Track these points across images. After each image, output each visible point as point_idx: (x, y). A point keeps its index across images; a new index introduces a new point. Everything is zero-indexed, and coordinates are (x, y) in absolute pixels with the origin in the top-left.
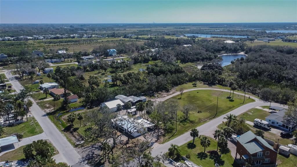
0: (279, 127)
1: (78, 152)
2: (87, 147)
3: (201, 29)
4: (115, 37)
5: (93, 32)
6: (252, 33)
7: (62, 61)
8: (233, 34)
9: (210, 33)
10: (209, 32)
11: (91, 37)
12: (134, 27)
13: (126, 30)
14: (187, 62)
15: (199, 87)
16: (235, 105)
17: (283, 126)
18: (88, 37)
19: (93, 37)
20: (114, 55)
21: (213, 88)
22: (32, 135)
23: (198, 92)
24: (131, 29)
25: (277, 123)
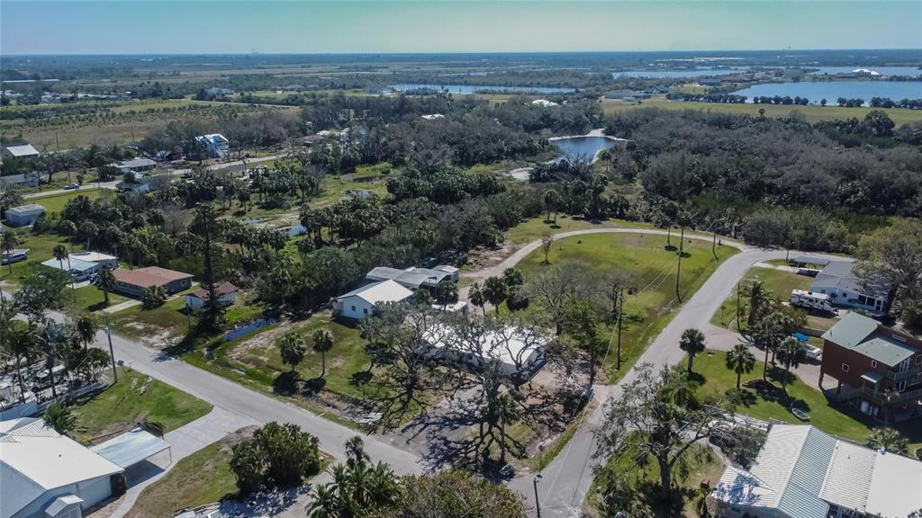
0: (849, 304)
1: (394, 444)
2: (408, 427)
3: (423, 69)
4: (164, 99)
5: (63, 82)
6: (578, 80)
7: (41, 182)
8: (528, 83)
9: (462, 81)
10: (454, 78)
11: (72, 99)
12: (200, 67)
13: (178, 75)
14: (474, 163)
15: (569, 228)
16: (703, 266)
17: (861, 299)
18: (63, 101)
19: (81, 99)
20: (220, 153)
21: (606, 227)
22: (179, 421)
23: (580, 242)
24: (198, 73)
25: (845, 295)
